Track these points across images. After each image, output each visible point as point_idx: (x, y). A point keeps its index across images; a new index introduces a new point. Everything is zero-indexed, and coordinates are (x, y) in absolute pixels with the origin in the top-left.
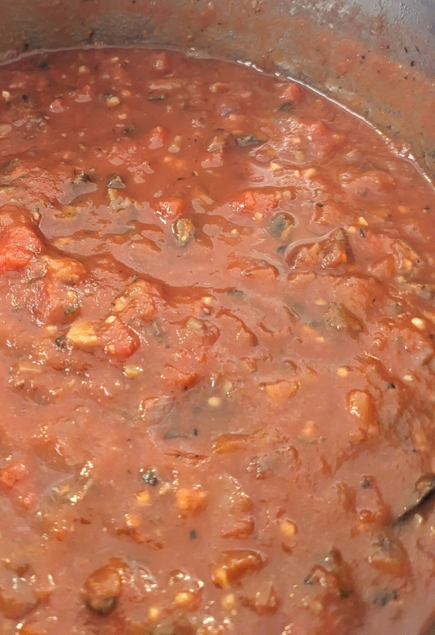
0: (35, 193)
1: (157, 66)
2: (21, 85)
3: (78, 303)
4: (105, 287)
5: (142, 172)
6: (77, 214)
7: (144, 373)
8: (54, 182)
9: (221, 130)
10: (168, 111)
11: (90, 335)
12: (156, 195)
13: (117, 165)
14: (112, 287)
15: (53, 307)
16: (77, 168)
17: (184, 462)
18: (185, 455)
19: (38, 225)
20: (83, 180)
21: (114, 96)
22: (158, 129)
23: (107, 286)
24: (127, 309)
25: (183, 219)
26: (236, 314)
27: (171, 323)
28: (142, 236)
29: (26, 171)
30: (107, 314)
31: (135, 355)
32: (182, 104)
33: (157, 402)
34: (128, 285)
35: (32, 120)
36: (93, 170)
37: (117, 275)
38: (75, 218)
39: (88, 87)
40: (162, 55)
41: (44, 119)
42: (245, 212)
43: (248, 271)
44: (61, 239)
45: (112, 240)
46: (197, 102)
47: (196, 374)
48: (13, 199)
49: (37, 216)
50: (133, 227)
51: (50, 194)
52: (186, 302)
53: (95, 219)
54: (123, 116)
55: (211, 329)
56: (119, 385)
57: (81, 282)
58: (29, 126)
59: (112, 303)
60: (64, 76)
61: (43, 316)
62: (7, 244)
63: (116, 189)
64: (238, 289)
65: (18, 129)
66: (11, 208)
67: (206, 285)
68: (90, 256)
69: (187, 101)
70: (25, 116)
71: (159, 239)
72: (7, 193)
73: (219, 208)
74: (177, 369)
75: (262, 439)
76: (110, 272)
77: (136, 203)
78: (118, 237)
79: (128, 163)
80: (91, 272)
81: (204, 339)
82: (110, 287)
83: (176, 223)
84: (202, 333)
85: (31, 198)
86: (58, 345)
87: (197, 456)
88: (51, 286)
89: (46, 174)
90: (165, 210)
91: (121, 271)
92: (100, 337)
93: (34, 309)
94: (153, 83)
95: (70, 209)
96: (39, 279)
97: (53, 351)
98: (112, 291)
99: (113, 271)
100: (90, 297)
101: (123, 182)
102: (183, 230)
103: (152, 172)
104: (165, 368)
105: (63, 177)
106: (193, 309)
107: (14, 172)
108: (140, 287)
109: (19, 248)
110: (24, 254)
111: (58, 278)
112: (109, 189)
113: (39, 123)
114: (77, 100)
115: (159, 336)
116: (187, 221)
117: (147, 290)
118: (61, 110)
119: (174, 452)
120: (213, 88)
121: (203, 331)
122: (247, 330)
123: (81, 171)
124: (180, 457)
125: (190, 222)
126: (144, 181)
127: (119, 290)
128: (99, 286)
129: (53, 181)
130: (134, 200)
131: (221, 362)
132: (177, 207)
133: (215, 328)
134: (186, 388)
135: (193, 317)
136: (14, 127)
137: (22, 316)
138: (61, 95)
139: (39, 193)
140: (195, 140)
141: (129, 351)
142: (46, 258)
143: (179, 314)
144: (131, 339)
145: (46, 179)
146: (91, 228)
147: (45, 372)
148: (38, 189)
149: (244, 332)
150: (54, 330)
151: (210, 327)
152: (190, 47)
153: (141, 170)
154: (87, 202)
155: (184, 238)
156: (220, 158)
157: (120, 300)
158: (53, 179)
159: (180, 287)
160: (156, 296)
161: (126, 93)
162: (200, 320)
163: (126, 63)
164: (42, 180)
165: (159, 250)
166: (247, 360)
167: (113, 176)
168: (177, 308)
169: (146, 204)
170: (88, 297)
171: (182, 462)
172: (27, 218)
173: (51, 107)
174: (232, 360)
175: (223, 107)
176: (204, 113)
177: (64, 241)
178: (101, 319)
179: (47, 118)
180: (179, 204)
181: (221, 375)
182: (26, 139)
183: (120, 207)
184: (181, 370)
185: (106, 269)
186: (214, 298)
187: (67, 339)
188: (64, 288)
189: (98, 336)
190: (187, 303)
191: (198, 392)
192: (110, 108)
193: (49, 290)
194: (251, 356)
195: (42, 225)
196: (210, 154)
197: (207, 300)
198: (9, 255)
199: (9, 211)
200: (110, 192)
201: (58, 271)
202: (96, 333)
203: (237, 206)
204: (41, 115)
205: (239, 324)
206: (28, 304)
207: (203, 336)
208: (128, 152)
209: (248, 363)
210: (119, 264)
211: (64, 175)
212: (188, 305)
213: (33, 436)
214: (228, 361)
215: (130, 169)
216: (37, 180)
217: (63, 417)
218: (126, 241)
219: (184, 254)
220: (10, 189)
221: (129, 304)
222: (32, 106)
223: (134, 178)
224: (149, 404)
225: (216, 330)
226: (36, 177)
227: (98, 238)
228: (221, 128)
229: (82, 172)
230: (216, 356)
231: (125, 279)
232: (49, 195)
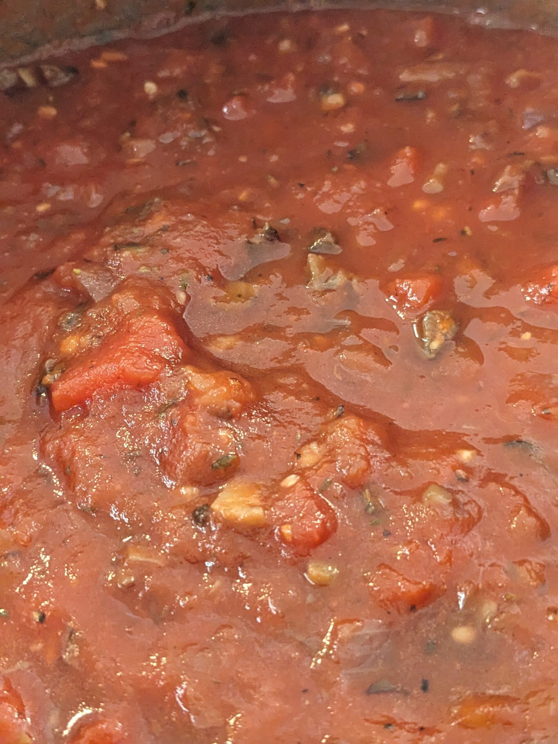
0: (182, 258)
1: (416, 41)
2: (177, 71)
3: (236, 451)
4: (286, 424)
5: (371, 227)
6: (252, 296)
7: (341, 576)
8: (217, 239)
9: (520, 154)
10: (428, 121)
11: (252, 506)
12: (393, 268)
13: (330, 212)
14: (299, 425)
15: (192, 454)
16: (259, 217)
17: (396, 737)
18: (401, 726)
19: (182, 314)
20: (268, 239)
21: (336, 92)
22: (408, 151)
23: (290, 423)
24: (319, 464)
25: (434, 312)
26: (515, 482)
27: (396, 493)
28: (360, 338)
29: (170, 220)
30: (285, 471)
31: (326, 546)
32: (455, 108)
33: (358, 628)
34: (325, 424)
35: (192, 133)
36: (286, 221)
37: (310, 404)
38: (248, 303)
39: (291, 77)
40: (427, 21)
41: (211, 130)
42: (548, 303)
43: (544, 408)
44: (219, 339)
45: (309, 344)
46: (481, 105)
47: (431, 584)
48: (144, 267)
49: (182, 297)
50: (347, 322)
51: (208, 261)
52: (427, 457)
53: (282, 306)
54: (348, 128)
55: (468, 507)
56: (295, 594)
57: (244, 415)
58: (184, 143)
59: (295, 453)
60: (253, 57)
61: (176, 469)
62: (124, 345)
63: (323, 255)
64: (524, 438)
65: (166, 148)
66: (139, 283)
67: (466, 429)
68: (267, 370)
69: (463, 102)
70: (179, 125)
71: (391, 344)
72: (135, 257)
73: (503, 294)
74: (399, 574)
75: (541, 708)
76: (299, 399)
77: (355, 281)
78: (318, 338)
79: (349, 211)
80: (265, 397)
81: (452, 524)
82: (295, 424)
83: (422, 319)
84: (448, 513)
85: (174, 266)
86: (196, 519)
87: (422, 729)
88: (190, 418)
89: (203, 226)
90: (405, 294)
91: (318, 399)
92: (267, 510)
93: (161, 456)
94: (406, 71)
95: (242, 287)
96: (175, 405)
97: (187, 530)
98: (299, 431)
99: (303, 398)
100: (257, 441)
101: (337, 243)
102: (434, 330)
103: (391, 227)
104: (379, 570)
105: (234, 233)
106: (438, 471)
107: (150, 221)
108: (346, 427)
109: (143, 352)
110: (151, 362)
111: (204, 406)
112: (310, 255)
113: (202, 138)
114: (270, 100)
115: (373, 513)
116: (442, 314)
117: (358, 433)
118: (243, 115)
119: (383, 719)
120: (513, 80)
121: (451, 509)
122: (530, 511)
123: (265, 221)
124: (391, 728)
125: (447, 317)
126: (374, 243)
127: (310, 431)
128: (275, 423)
129: (215, 238)
130: (351, 274)
131: (480, 565)
132: (426, 289)
133: (473, 505)
134: (413, 608)
135: (436, 484)
136: (158, 143)
137: (140, 469)
138: (245, 90)
139: (190, 258)
140: (472, 172)
141: (317, 537)
142: (188, 370)
143: (412, 477)
144: (322, 516)
145: (204, 234)
146: (273, 320)
147: (172, 565)
148: (188, 251)
149: (526, 514)
150: (193, 495)
151: (465, 504)
152: (477, 8)
153: (369, 223)
154: (272, 277)
155: (435, 345)
156: (514, 205)
157: (310, 449)
158: (215, 234)
159: (420, 431)
160: (373, 443)
161: (356, 88)
162: (448, 490)
163: (362, 36)
164: (196, 236)
165: (386, 363)
166: (526, 564)
167: (319, 232)
168: (408, 467)
169: (374, 283)
170: (254, 440)
171: (393, 735)
172: (164, 301)
173: (225, 110)
174: (499, 563)
175: (527, 115)
176: (492, 123)
177: (225, 342)
178: (273, 480)
179: (216, 129)
180: (429, 284)
181: (478, 589)
182: (177, 164)
183: (326, 287)
184: (405, 576)
185: (291, 393)
186: (479, 453)
187: (212, 510)
188: (213, 424)
189: (265, 508)
190: (428, 460)
191: (434, 615)
192: (326, 114)
193: (187, 425)
194: (536, 560)
195: (189, 313)
196: (496, 199)
197: (466, 455)
198: (125, 363)
199: (134, 287)
200: (312, 259)
201: (205, 393)
202: (263, 503)
203: (535, 291)
204: (207, 124)
205: (519, 500)
206: (151, 447)
207: (451, 519)
208: (349, 191)
209: (529, 571)
210: (315, 385)
211: (235, 228)
212: (431, 463)
213: (141, 673)
214: (492, 565)
215: (352, 221)
216: (187, 237)
217: (195, 644)
218: (331, 346)
219: (432, 373)
220: (141, 251)
221: (325, 456)
222: (193, 109)
223: (357, 237)
224: (345, 631)
225: (476, 509)
226: (186, 231)
227: (286, 339)
228: (521, 150)
229: (267, 224)
230: (471, 555)
231: (323, 412)
232: (205, 262)
